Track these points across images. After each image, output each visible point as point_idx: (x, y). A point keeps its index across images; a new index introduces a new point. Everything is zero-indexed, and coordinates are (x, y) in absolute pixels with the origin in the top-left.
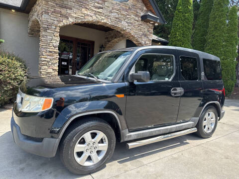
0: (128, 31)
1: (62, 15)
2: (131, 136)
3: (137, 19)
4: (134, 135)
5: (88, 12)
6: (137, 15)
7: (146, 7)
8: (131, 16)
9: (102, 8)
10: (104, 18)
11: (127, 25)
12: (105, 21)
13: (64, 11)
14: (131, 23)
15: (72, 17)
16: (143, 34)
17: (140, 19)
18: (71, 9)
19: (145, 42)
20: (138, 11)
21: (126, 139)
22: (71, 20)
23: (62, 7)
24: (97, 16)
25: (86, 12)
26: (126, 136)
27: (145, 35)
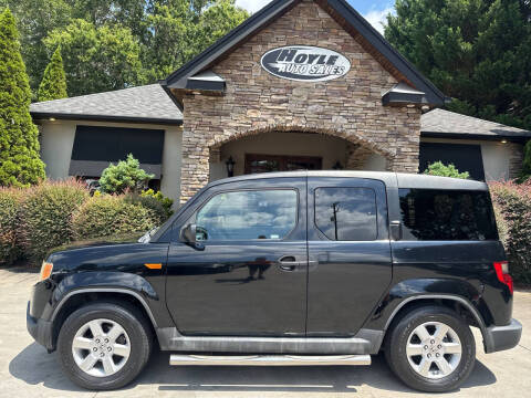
0: (348, 133)
1: (212, 128)
2: (182, 342)
3: (370, 105)
4: (189, 341)
5: (259, 114)
6: (369, 98)
7: (394, 76)
8: (354, 102)
9: (287, 102)
10: (290, 118)
11: (346, 121)
12: (293, 123)
13: (215, 121)
14: (356, 117)
15: (229, 128)
16: (391, 134)
17: (379, 104)
18: (227, 115)
19: (399, 150)
20: (374, 88)
21: (173, 348)
22: (228, 133)
23: (212, 114)
24: (277, 117)
25: (254, 115)
26: (171, 342)
27: (398, 136)
